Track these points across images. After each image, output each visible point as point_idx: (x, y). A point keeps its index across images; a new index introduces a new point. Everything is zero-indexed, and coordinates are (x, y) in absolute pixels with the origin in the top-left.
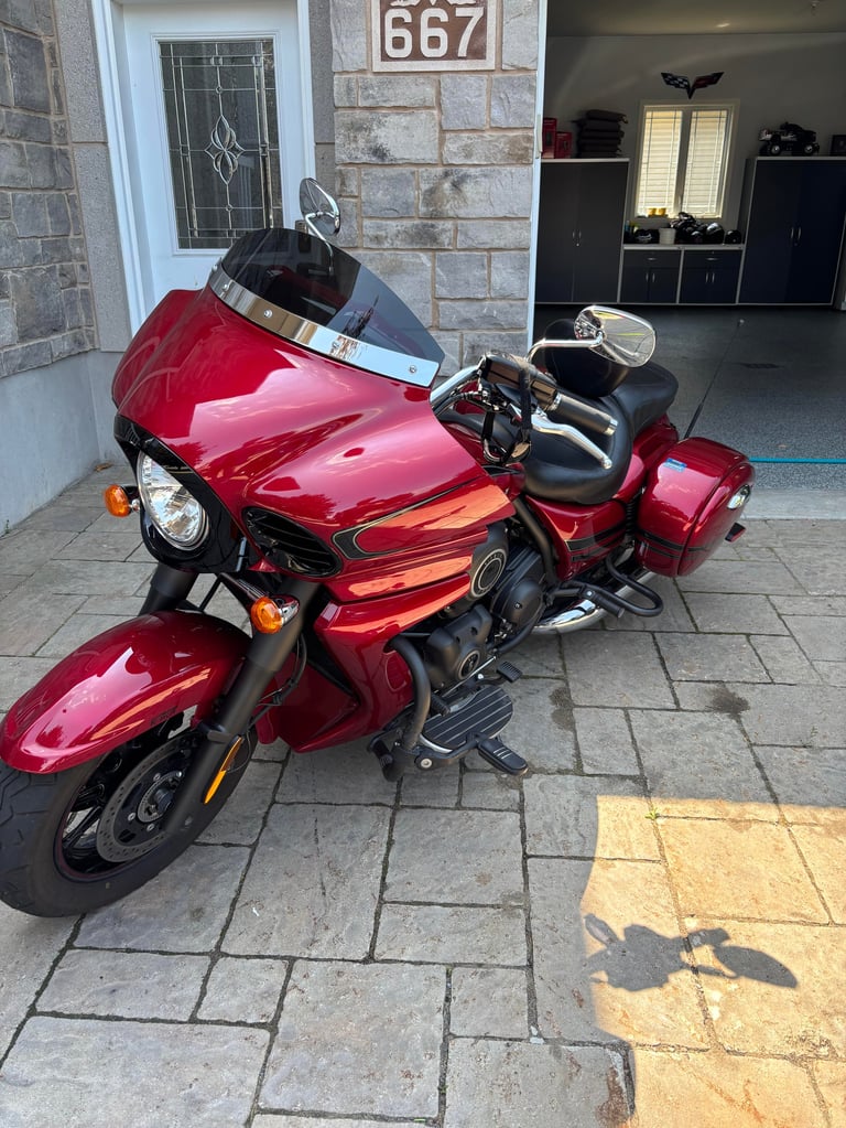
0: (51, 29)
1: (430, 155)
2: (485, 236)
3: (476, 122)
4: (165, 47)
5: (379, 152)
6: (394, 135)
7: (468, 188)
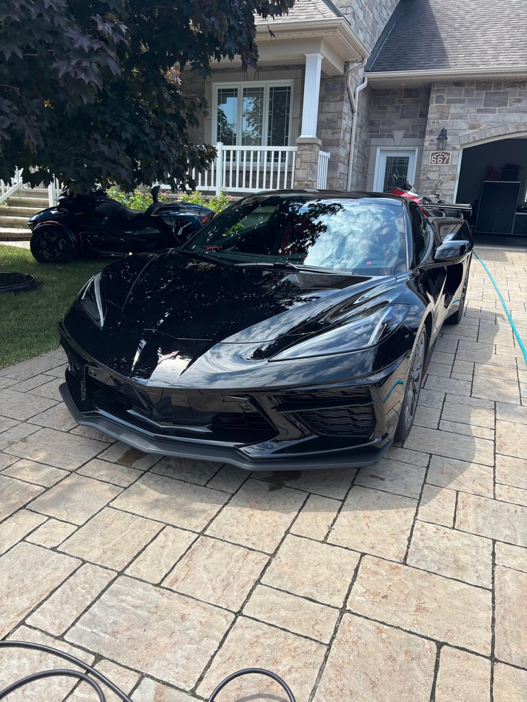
0: (369, 155)
1: (437, 179)
2: (445, 193)
3: (446, 173)
4: (388, 158)
5: (428, 178)
6: (431, 175)
7: (443, 185)
